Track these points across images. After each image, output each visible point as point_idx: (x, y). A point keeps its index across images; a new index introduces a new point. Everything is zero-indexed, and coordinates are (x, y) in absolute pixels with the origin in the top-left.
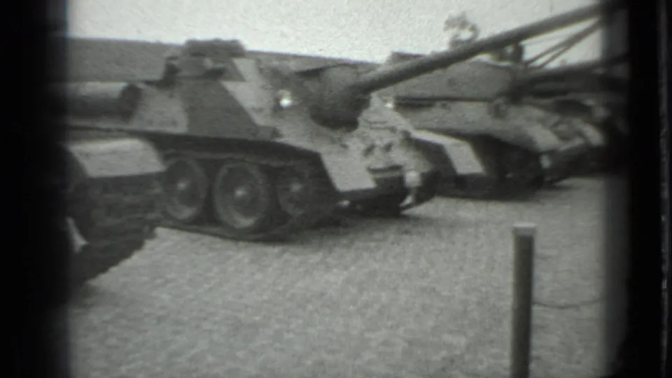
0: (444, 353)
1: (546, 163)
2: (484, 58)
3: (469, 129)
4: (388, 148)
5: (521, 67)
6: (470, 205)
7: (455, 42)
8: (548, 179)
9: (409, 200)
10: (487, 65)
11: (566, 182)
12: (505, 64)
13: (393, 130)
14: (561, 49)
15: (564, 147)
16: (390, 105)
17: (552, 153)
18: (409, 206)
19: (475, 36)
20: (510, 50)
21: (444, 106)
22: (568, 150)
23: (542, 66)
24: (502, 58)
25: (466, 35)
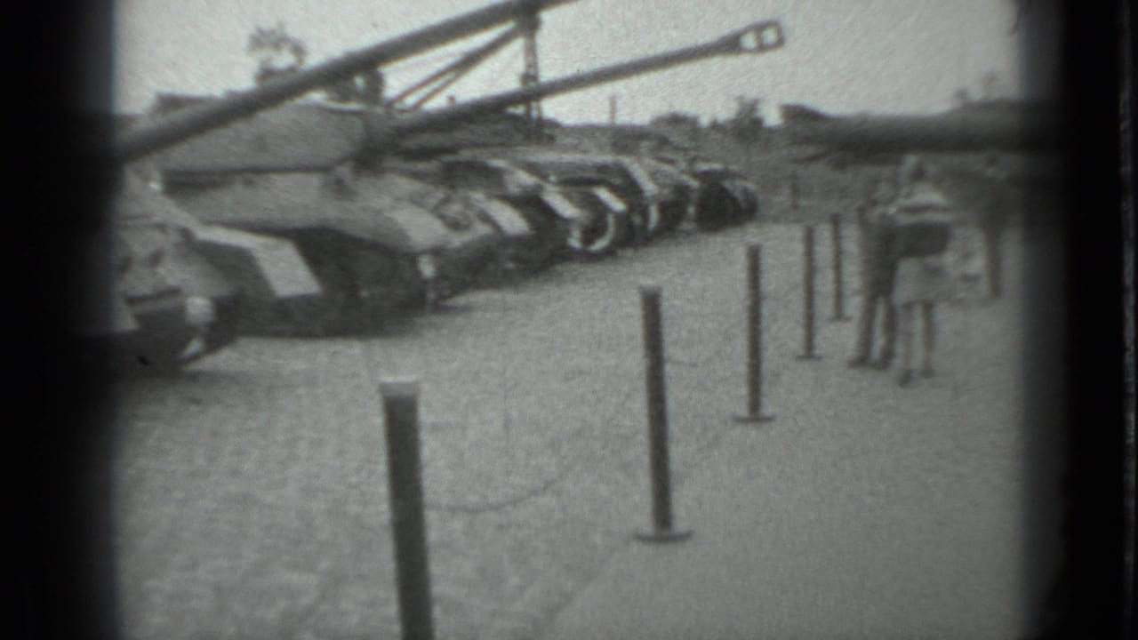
0: (283, 604)
1: (427, 269)
2: (317, 97)
3: (298, 220)
4: (156, 259)
5: (379, 110)
6: (304, 347)
7: (266, 73)
8: (431, 295)
9: (195, 346)
10: (320, 109)
11: (461, 300)
12: (353, 106)
13: (162, 227)
14: (448, 77)
15: (457, 240)
16: (155, 186)
17: (437, 252)
18: (196, 357)
19: (300, 61)
20: (359, 81)
21: (248, 183)
22: (466, 246)
23: (417, 106)
24: (345, 97)
25: (284, 60)
